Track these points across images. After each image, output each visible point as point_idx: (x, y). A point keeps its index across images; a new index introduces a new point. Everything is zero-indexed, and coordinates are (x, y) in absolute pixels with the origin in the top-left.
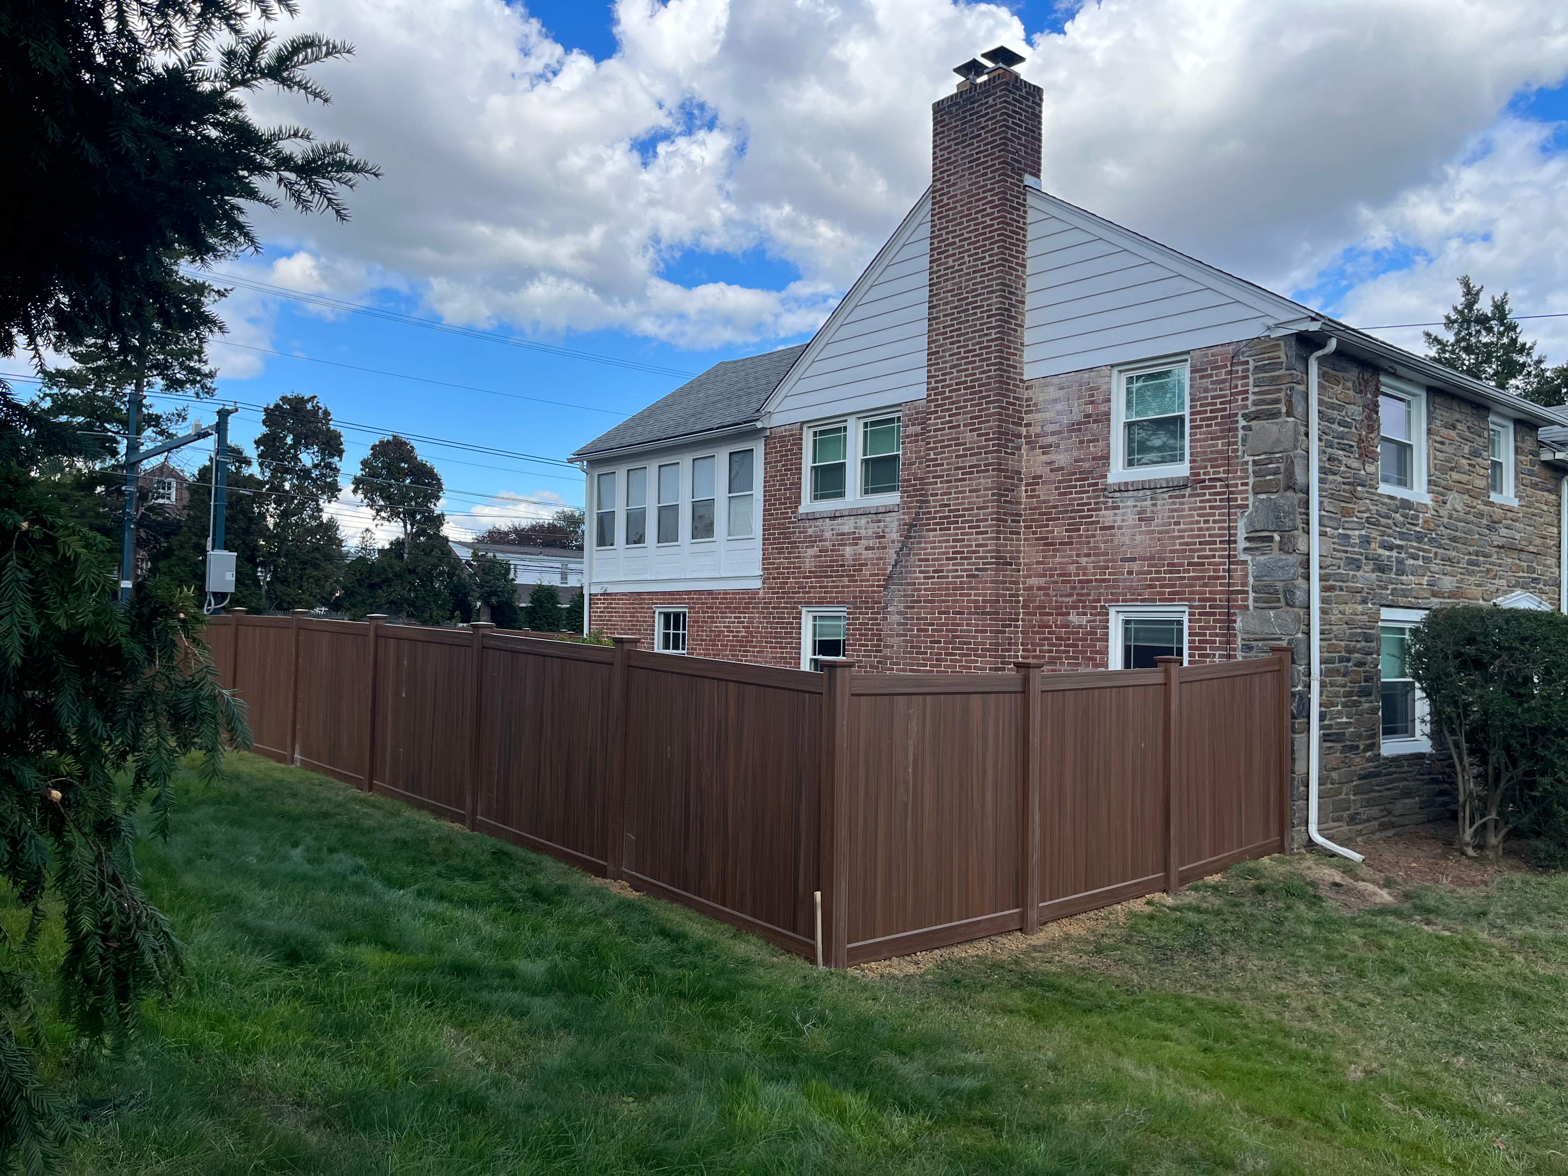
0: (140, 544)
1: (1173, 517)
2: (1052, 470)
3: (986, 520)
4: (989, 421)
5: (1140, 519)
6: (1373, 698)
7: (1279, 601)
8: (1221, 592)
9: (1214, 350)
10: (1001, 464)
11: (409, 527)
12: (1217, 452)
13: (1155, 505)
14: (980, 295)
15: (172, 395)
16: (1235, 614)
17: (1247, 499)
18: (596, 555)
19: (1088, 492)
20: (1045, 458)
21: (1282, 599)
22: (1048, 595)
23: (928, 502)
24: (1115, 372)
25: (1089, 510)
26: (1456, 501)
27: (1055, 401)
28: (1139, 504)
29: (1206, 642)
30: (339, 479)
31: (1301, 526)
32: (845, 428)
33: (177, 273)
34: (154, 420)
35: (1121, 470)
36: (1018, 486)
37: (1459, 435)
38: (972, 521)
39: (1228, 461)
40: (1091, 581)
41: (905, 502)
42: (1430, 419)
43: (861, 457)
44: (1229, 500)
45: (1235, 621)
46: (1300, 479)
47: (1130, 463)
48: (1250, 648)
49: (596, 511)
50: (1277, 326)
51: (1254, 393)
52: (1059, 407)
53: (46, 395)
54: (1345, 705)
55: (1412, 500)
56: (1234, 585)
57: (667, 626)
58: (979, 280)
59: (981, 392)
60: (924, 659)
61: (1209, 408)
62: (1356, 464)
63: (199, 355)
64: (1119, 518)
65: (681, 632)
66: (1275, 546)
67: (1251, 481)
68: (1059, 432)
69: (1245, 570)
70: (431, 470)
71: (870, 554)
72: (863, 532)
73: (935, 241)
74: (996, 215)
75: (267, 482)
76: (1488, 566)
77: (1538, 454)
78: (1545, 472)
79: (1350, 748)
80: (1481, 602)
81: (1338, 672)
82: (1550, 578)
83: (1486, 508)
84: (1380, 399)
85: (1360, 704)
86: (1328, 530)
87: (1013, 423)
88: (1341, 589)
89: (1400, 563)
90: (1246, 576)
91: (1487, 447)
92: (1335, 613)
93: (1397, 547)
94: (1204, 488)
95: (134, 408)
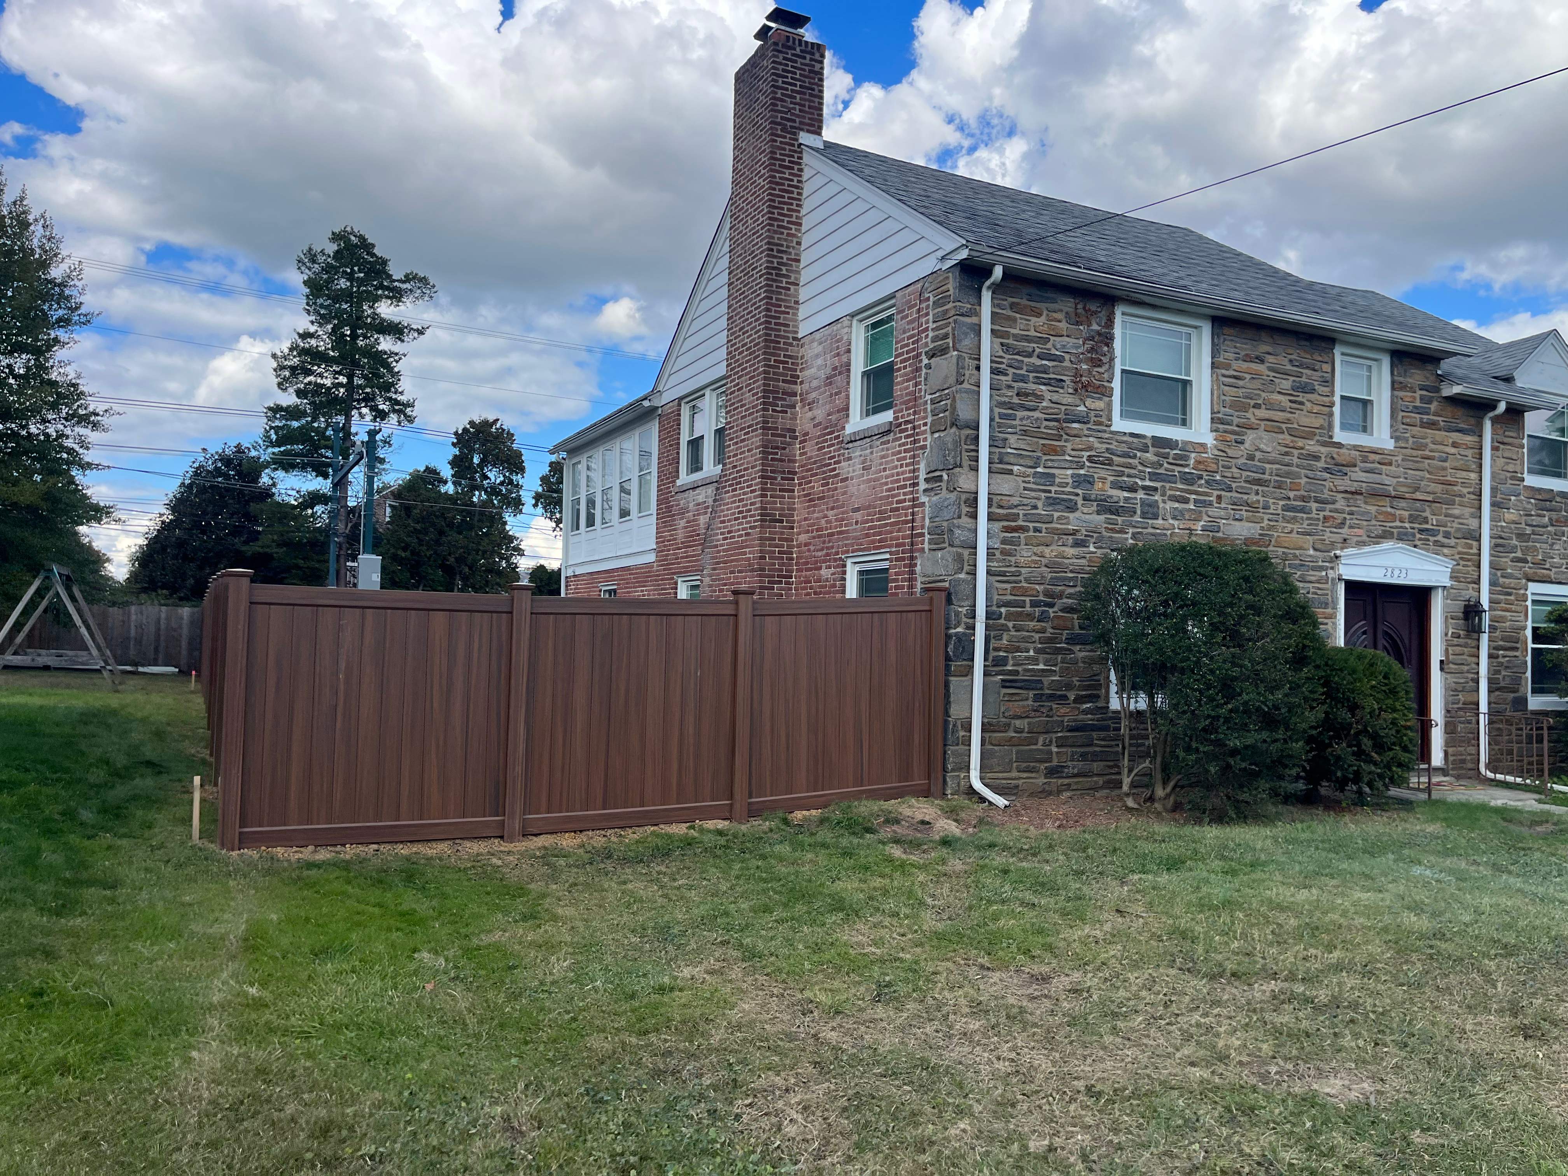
1: (882, 463)
2: (814, 426)
3: (756, 478)
4: (759, 380)
5: (864, 468)
6: (1097, 647)
7: (944, 542)
8: (908, 536)
9: (911, 288)
10: (767, 422)
12: (909, 394)
13: (872, 453)
14: (756, 256)
16: (916, 557)
17: (927, 439)
18: (571, 540)
19: (834, 444)
20: (810, 415)
21: (947, 539)
22: (809, 550)
24: (856, 321)
25: (834, 463)
26: (1260, 441)
27: (817, 356)
28: (863, 452)
29: (900, 587)
30: (522, 493)
31: (966, 463)
32: (705, 402)
33: (378, 314)
35: (856, 420)
36: (790, 443)
37: (1270, 369)
38: (748, 480)
39: (916, 401)
40: (833, 534)
42: (1215, 352)
43: (713, 427)
44: (915, 441)
45: (916, 565)
46: (966, 414)
47: (868, 413)
48: (925, 591)
49: (571, 498)
50: (943, 258)
51: (932, 330)
52: (820, 362)
53: (271, 427)
54: (1037, 651)
55: (1174, 438)
56: (916, 528)
58: (756, 241)
59: (755, 352)
61: (905, 350)
62: (1069, 399)
63: (396, 387)
64: (851, 469)
66: (944, 485)
67: (929, 420)
68: (820, 387)
69: (923, 513)
73: (733, 207)
74: (767, 175)
75: (459, 498)
76: (1327, 513)
77: (1438, 390)
78: (1450, 409)
79: (1051, 697)
80: (1311, 552)
81: (1030, 617)
82: (1458, 530)
83: (1324, 450)
84: (1117, 331)
85: (1072, 652)
86: (1015, 468)
87: (784, 381)
88: (1036, 530)
89: (1150, 506)
90: (923, 518)
91: (1329, 382)
92: (1025, 554)
93: (1144, 488)
94: (901, 431)
95: (340, 435)
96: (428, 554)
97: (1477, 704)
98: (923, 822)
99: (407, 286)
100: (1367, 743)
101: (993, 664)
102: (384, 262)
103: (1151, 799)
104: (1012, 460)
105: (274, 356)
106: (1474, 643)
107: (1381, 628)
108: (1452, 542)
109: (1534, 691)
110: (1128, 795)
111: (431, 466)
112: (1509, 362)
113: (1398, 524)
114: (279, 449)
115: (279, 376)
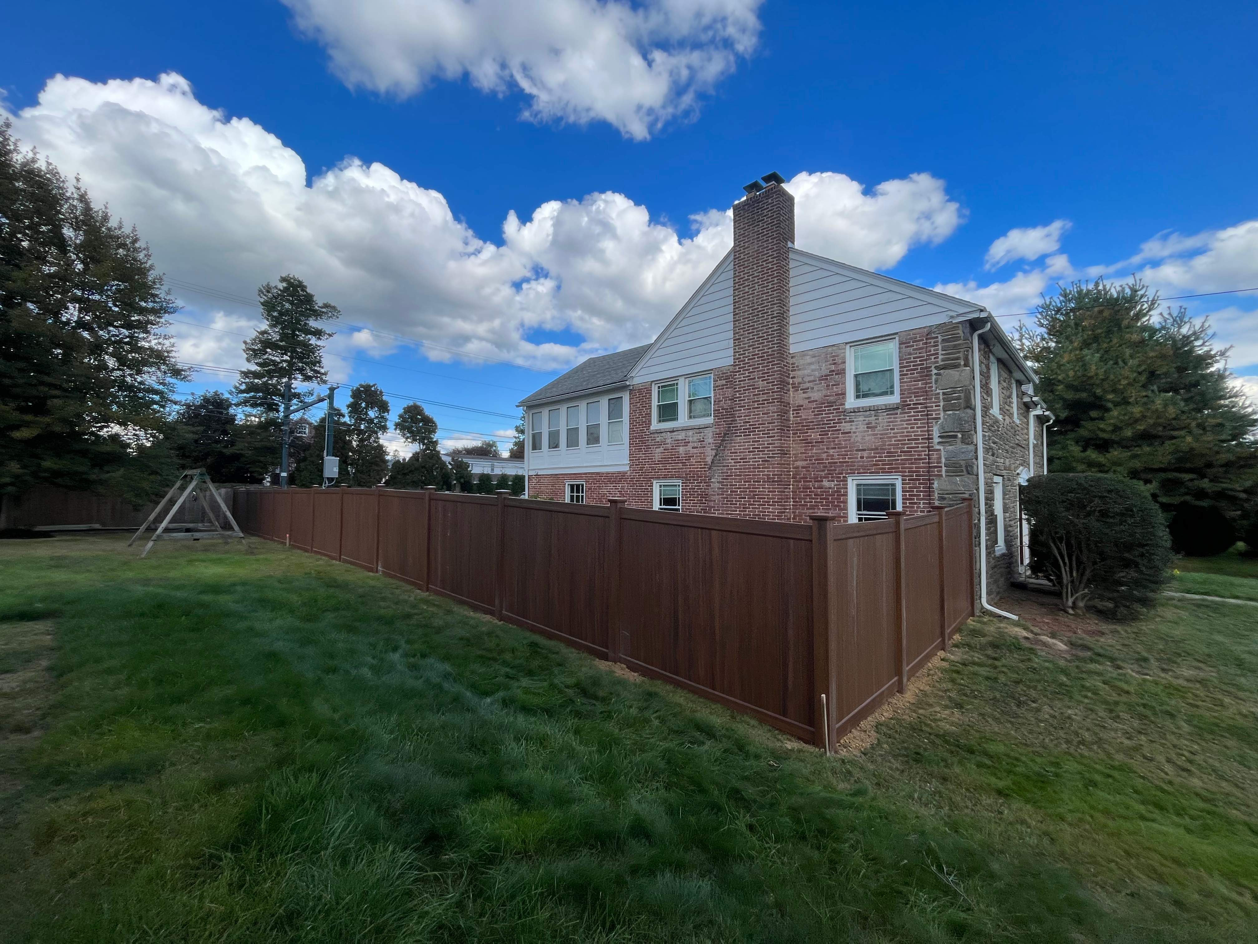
0: (291, 455)
1: (890, 426)
2: (809, 402)
3: (774, 430)
4: (774, 375)
5: (867, 428)
7: (962, 471)
8: (924, 467)
9: (914, 331)
10: (781, 399)
11: (422, 446)
12: (918, 388)
13: (877, 419)
14: (766, 306)
15: (306, 383)
16: (933, 480)
17: (939, 414)
18: (531, 455)
19: (833, 413)
20: (805, 395)
21: (965, 470)
22: (809, 471)
23: (736, 420)
24: (848, 346)
25: (834, 423)
27: (810, 364)
28: (867, 419)
29: (915, 495)
30: (387, 423)
31: (973, 429)
32: (677, 384)
33: (308, 324)
34: (297, 396)
35: (853, 401)
36: (789, 411)
37: (1006, 386)
38: (764, 431)
39: (926, 393)
40: (837, 463)
41: (717, 422)
43: (687, 398)
44: (927, 415)
45: (933, 484)
47: (858, 397)
48: (944, 499)
49: (531, 432)
50: (958, 315)
51: (942, 354)
52: (813, 367)
53: (242, 383)
55: (998, 417)
56: (932, 463)
57: (572, 491)
58: (765, 298)
59: (768, 359)
60: (735, 507)
61: (912, 364)
63: (319, 364)
64: (854, 427)
65: (581, 494)
66: (959, 441)
67: (942, 404)
68: (815, 381)
69: (939, 454)
71: (695, 451)
72: (691, 439)
73: (737, 279)
74: (775, 262)
75: (353, 425)
84: (989, 362)
87: (786, 376)
89: (997, 451)
90: (939, 458)
94: (910, 409)
95: (287, 389)
99: (324, 310)
102: (312, 296)
103: (1074, 608)
105: (245, 342)
110: (1071, 607)
114: (245, 395)
115: (247, 354)
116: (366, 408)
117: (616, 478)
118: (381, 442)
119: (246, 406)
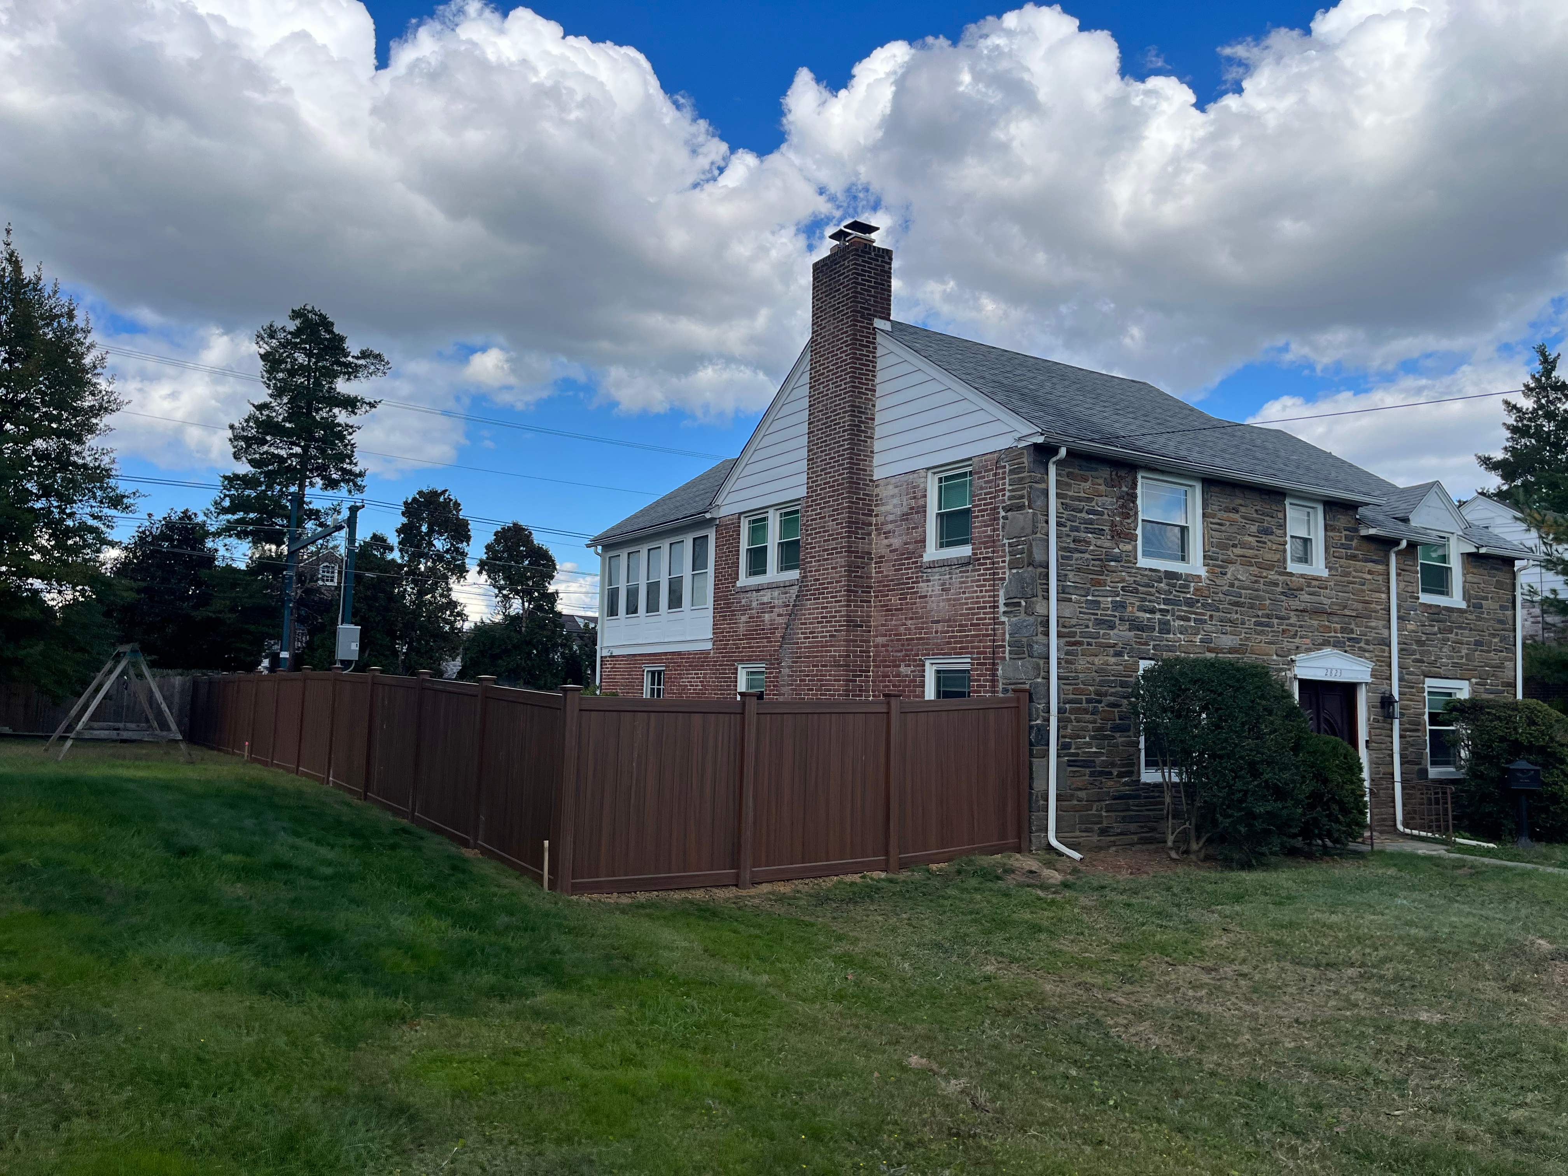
0: (301, 620)
1: (961, 588)
2: (891, 551)
3: (841, 591)
5: (943, 590)
6: (1131, 733)
7: (1024, 653)
8: (990, 647)
9: (987, 457)
10: (853, 547)
11: (526, 604)
12: (988, 537)
13: (951, 578)
15: (330, 493)
16: (998, 664)
17: (1005, 573)
18: (607, 624)
19: (912, 568)
20: (886, 542)
21: (1026, 652)
22: (887, 651)
23: (807, 577)
24: (930, 474)
25: (912, 583)
26: (1238, 573)
27: (893, 496)
28: (942, 577)
30: (467, 561)
31: (1040, 593)
32: (768, 518)
33: (335, 389)
34: (315, 514)
35: (933, 550)
36: (868, 564)
37: (1243, 517)
38: (832, 592)
39: (994, 543)
40: (912, 639)
41: (799, 578)
42: (1205, 505)
43: (777, 541)
44: (994, 574)
45: (997, 669)
46: (1038, 556)
47: (939, 545)
48: (1007, 691)
49: (607, 587)
50: (1020, 439)
51: (1009, 490)
52: (896, 501)
53: (226, 496)
54: (1092, 737)
55: (1179, 571)
57: (653, 684)
58: (838, 402)
59: (839, 490)
61: (983, 502)
62: (1108, 544)
63: (350, 458)
64: (930, 589)
65: (662, 687)
66: (1022, 610)
67: (1007, 559)
68: (896, 521)
69: (1004, 629)
70: (546, 552)
72: (776, 602)
73: (813, 371)
74: (849, 352)
75: (405, 566)
76: (1284, 627)
77: (1356, 530)
78: (1365, 545)
79: (1101, 773)
80: (1275, 657)
81: (1086, 711)
82: (1375, 638)
83: (1280, 578)
84: (1139, 491)
85: (1114, 738)
86: (1073, 597)
87: (863, 514)
88: (1089, 644)
89: (1164, 624)
90: (1004, 634)
91: (1283, 526)
92: (1082, 663)
93: (1161, 610)
94: (979, 565)
95: (296, 504)
96: (377, 619)
97: (1393, 774)
98: (1031, 872)
99: (362, 362)
100: (1335, 807)
101: (1063, 747)
102: (342, 339)
103: (1187, 852)
104: (1071, 591)
105: (232, 427)
106: (1389, 726)
107: (1322, 715)
108: (1371, 647)
109: (1433, 763)
110: (1171, 849)
111: (378, 533)
112: (1404, 506)
113: (1333, 634)
114: (229, 516)
115: (234, 447)
116: (431, 531)
117: (697, 660)
118: (454, 596)
119: (230, 536)
